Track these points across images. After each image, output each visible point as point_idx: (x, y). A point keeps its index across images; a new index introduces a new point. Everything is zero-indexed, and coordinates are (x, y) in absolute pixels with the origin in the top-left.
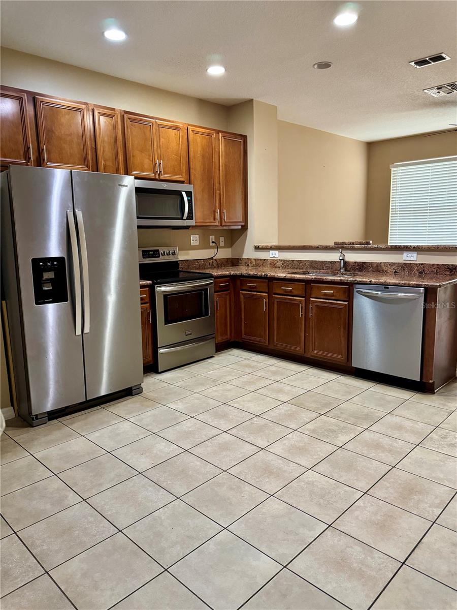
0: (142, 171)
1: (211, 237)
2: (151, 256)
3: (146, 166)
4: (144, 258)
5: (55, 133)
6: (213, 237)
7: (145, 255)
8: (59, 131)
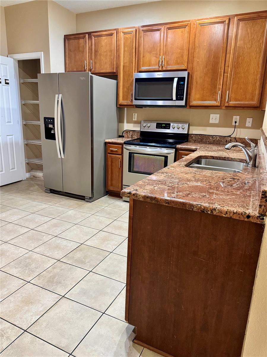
0: (149, 66)
1: (234, 117)
2: (163, 127)
3: (153, 62)
4: (157, 128)
5: (99, 52)
6: (238, 117)
7: (158, 126)
8: (101, 50)
